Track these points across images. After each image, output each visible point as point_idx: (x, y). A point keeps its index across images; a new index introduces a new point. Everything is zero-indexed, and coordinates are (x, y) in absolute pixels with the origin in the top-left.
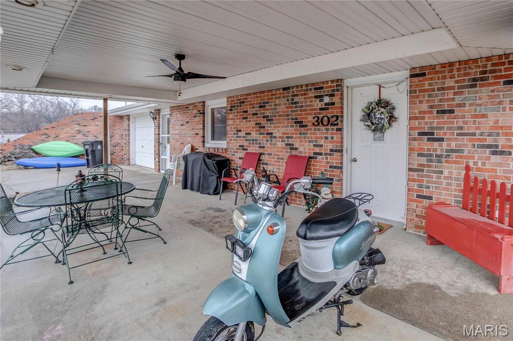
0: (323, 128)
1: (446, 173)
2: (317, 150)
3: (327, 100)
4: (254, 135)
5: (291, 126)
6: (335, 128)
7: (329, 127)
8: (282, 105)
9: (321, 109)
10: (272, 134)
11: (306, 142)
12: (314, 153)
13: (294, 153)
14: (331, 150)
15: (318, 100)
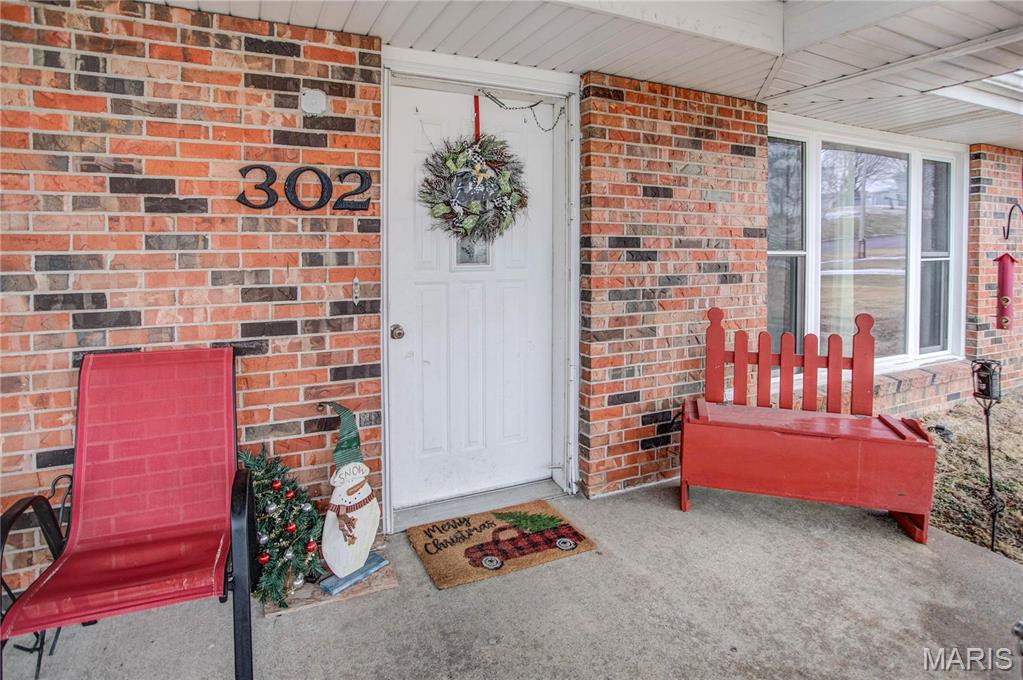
0: (296, 218)
2: (266, 312)
3: (314, 103)
5: (93, 203)
6: (356, 218)
7: (327, 213)
9: (282, 137)
11: (198, 280)
12: (248, 330)
13: (109, 339)
14: (341, 308)
15: (268, 98)
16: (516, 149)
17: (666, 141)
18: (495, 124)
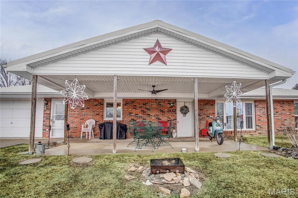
0: (171, 113)
1: (202, 123)
2: (169, 119)
3: (172, 105)
4: (140, 115)
5: (159, 112)
6: (175, 113)
7: (173, 112)
8: (155, 105)
9: (170, 107)
10: (150, 114)
11: (165, 117)
12: (168, 120)
13: (160, 121)
14: (174, 119)
15: (169, 104)
16: (188, 107)
17: (202, 105)
18: (186, 105)
